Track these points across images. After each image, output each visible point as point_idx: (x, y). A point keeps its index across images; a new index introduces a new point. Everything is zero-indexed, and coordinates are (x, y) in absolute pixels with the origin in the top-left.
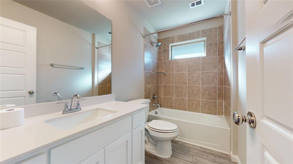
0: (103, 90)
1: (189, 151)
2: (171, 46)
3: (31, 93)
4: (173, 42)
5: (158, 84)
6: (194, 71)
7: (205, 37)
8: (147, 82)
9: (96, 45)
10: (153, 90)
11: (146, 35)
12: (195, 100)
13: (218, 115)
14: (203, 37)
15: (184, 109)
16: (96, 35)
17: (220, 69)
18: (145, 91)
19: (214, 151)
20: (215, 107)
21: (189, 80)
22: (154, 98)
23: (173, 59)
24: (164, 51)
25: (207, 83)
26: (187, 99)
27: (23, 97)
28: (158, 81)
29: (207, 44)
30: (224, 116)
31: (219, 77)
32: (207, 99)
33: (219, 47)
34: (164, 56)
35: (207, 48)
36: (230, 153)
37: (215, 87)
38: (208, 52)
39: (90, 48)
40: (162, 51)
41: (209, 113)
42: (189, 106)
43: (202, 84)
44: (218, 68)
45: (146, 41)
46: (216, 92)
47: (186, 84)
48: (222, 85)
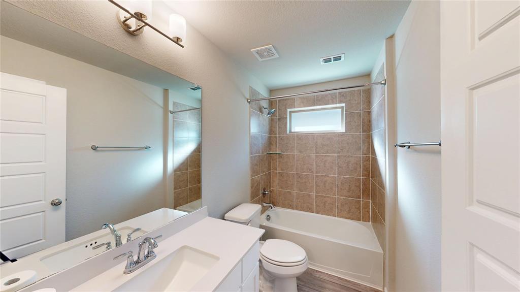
0: (183, 179)
1: (322, 287)
2: (290, 112)
3: (56, 204)
4: (293, 106)
5: (269, 169)
6: (327, 153)
7: (344, 103)
8: (254, 172)
9: (171, 108)
10: (262, 183)
11: (253, 100)
12: (328, 197)
13: (363, 221)
14: (341, 102)
15: (310, 210)
16: (170, 91)
17: (365, 152)
18: (252, 187)
19: (360, 285)
20: (359, 209)
21: (317, 166)
22: (264, 194)
23: (292, 131)
24: (279, 119)
25: (346, 172)
26: (314, 194)
27: (41, 214)
28: (269, 165)
29: (346, 114)
30: (371, 223)
31: (364, 165)
32: (346, 197)
33: (363, 120)
34: (279, 128)
35: (346, 119)
36: (384, 289)
37: (359, 179)
38: (348, 125)
39: (159, 112)
40: (276, 118)
41: (349, 218)
42: (317, 206)
43: (339, 174)
44: (363, 150)
45: (252, 108)
46: (359, 187)
47: (313, 172)
48: (369, 176)
